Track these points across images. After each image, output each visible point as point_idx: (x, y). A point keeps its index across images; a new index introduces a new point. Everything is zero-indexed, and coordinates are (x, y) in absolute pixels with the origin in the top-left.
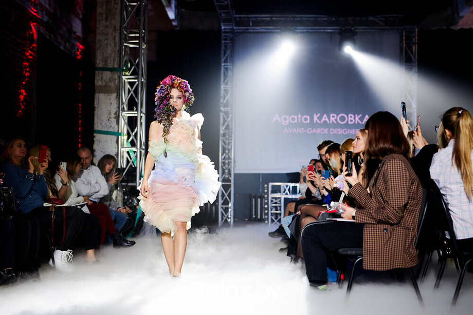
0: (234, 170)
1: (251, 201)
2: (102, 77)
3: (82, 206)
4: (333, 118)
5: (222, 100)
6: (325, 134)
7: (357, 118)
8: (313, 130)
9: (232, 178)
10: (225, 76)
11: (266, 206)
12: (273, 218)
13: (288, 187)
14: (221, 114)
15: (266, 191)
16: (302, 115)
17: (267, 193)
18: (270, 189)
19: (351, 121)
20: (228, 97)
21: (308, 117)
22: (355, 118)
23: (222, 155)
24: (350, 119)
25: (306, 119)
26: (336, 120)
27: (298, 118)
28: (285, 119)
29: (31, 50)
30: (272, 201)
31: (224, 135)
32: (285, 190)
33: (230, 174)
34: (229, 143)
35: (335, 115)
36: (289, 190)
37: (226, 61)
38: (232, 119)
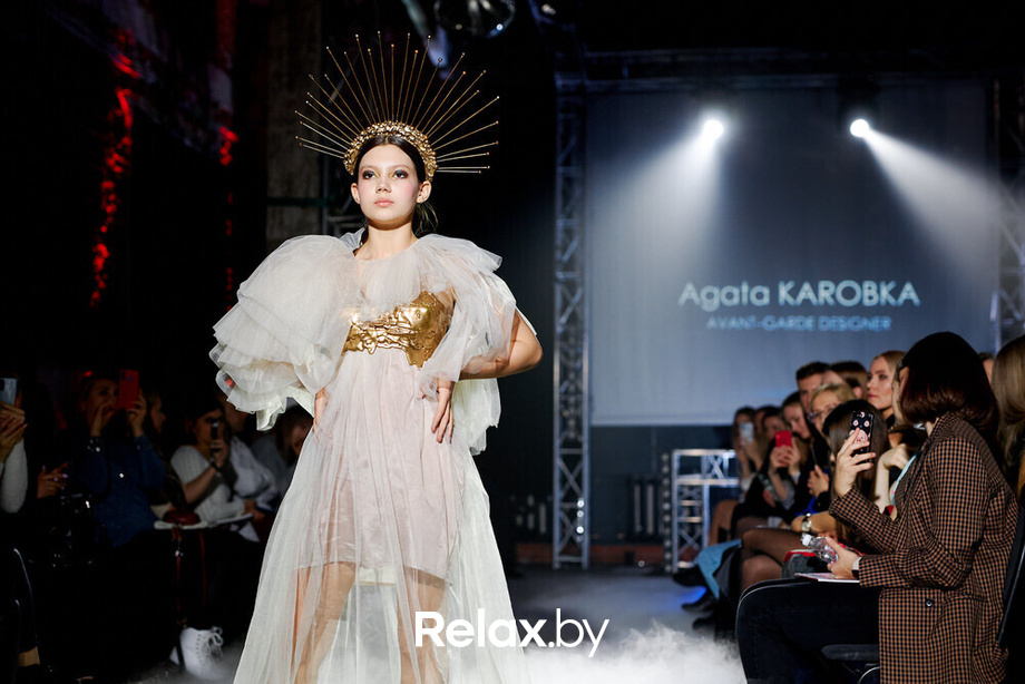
0: (590, 418)
1: (631, 492)
2: (281, 222)
3: (241, 524)
4: (826, 292)
5: (558, 255)
6: (806, 331)
7: (885, 291)
8: (777, 320)
9: (585, 438)
10: (567, 197)
11: (667, 506)
12: (684, 533)
13: (719, 461)
14: (559, 290)
15: (665, 469)
16: (751, 286)
17: (669, 475)
18: (676, 465)
19: (871, 298)
20: (574, 245)
21: (766, 291)
22: (879, 291)
23: (561, 382)
24: (867, 293)
25: (760, 296)
26: (834, 296)
27: (741, 294)
28: (710, 296)
29: (120, 152)
30: (680, 494)
31: (565, 336)
32: (711, 467)
33: (579, 428)
34: (579, 356)
35: (831, 285)
36: (721, 466)
37: (567, 163)
38: (582, 299)
